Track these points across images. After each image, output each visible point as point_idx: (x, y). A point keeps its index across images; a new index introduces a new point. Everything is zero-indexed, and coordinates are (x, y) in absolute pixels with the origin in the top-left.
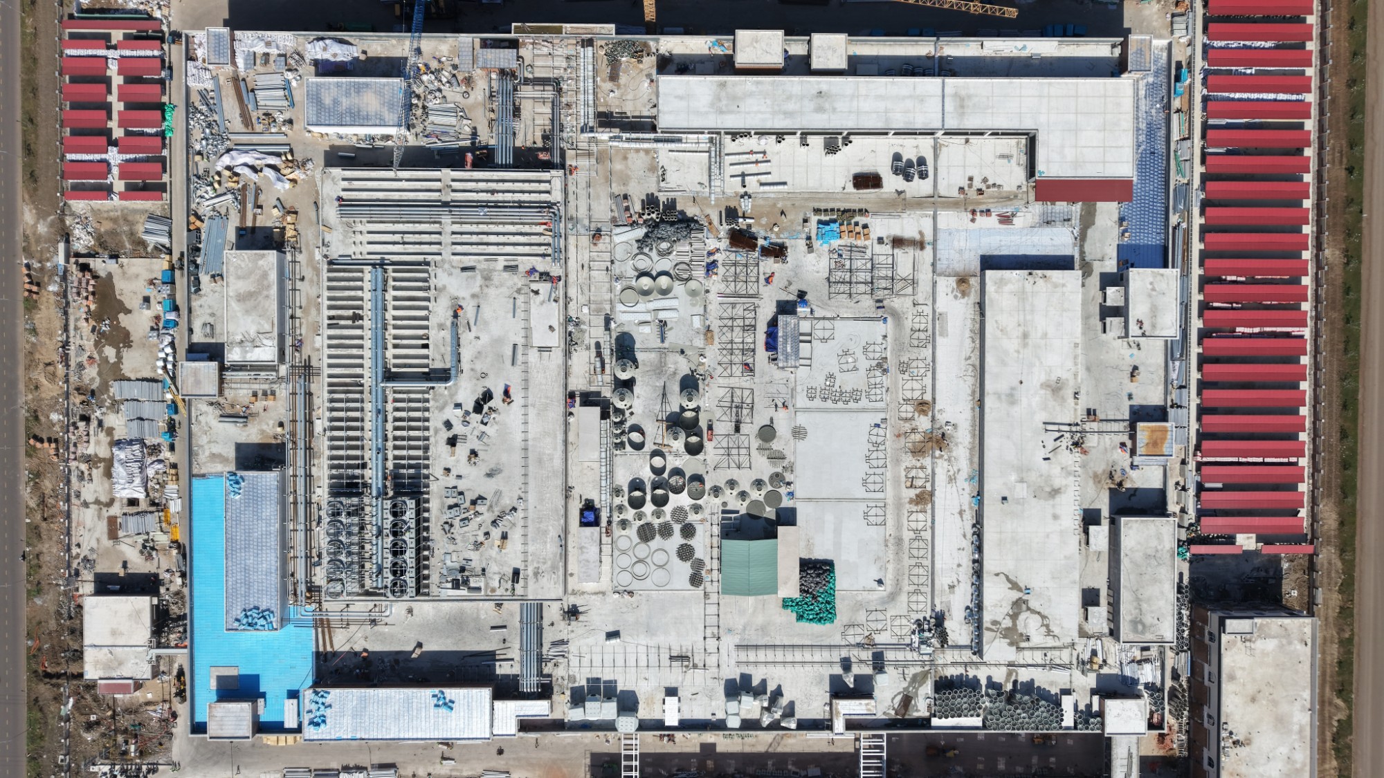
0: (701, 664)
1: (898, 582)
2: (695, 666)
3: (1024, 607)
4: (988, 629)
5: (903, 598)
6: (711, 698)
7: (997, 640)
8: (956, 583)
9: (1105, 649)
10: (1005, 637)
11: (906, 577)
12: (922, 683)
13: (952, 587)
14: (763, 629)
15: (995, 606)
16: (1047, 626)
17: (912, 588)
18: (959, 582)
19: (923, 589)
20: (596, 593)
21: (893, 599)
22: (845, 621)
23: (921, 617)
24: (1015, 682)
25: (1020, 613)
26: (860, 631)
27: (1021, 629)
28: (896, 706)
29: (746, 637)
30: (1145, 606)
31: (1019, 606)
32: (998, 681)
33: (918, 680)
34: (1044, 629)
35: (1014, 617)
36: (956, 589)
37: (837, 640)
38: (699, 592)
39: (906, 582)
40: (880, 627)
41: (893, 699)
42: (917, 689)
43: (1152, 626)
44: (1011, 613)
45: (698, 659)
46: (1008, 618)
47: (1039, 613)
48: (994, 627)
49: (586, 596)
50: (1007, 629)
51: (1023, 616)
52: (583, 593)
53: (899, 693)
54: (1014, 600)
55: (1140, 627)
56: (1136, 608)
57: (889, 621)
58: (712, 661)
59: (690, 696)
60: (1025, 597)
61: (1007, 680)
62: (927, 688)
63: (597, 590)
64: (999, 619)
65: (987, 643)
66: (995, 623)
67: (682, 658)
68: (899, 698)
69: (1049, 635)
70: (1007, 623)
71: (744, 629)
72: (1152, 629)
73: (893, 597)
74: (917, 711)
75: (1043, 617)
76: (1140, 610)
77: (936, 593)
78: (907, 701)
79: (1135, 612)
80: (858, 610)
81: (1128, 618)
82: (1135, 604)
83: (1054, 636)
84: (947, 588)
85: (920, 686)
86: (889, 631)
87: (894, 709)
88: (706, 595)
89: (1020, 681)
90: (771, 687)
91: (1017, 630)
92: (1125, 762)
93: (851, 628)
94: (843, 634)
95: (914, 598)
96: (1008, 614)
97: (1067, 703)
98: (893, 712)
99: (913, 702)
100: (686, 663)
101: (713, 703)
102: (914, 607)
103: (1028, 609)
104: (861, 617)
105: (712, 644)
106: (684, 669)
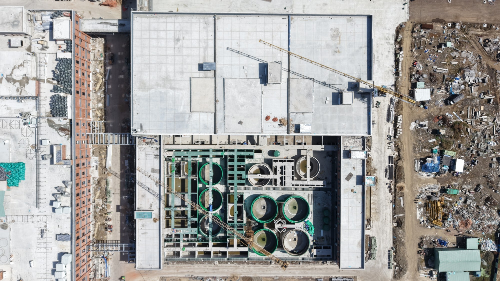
0: (45, 224)
1: (6, 134)
2: (46, 226)
3: (10, 77)
4: (20, 94)
5: (13, 131)
6: (60, 219)
7: (26, 89)
8: (6, 107)
9: (37, 37)
10: (24, 86)
11: (3, 130)
12: (53, 122)
13: (8, 109)
14: (29, 195)
15: (9, 90)
16: (19, 66)
17: (9, 127)
18: (5, 105)
19: (9, 122)
20: (12, 272)
21: (14, 136)
22: (25, 158)
23: (22, 123)
24: (53, 79)
25: (13, 79)
26: (29, 151)
27: (20, 78)
28: (64, 134)
29: (32, 203)
30: (5, 21)
31: (9, 79)
32: (53, 87)
33: (51, 124)
34: (20, 67)
35: (15, 81)
36: (8, 107)
37: (33, 161)
38: (11, 225)
39: (6, 129)
40: (27, 142)
41: (61, 136)
42: (56, 125)
43: (15, 17)
44: (13, 83)
45: (42, 225)
46: (15, 84)
47: (13, 70)
48: (20, 91)
49: (13, 277)
50: (20, 85)
51: (14, 77)
52: (11, 278)
53: (58, 133)
54: (6, 81)
55: (16, 23)
56: (7, 25)
57: (24, 138)
58: (44, 219)
59: (60, 229)
60: (5, 76)
61: (52, 83)
62: (56, 120)
63: (10, 271)
64: (16, 88)
65: (27, 94)
66: (17, 90)
67: (42, 232)
68: (60, 133)
69: (23, 65)
70: (17, 84)
71: (28, 204)
72: (16, 17)
73: (13, 136)
74: (66, 125)
75: (15, 68)
76: (7, 23)
77: (10, 116)
78: (62, 129)
79: (9, 25)
80: (19, 152)
81: (11, 28)
82: (4, 25)
83: (24, 63)
84: (8, 111)
85: (54, 123)
86: (29, 138)
87: (66, 135)
88: (13, 221)
89: (52, 77)
90: (56, 191)
91: (21, 80)
92: (105, 25)
93: (28, 155)
94: (31, 158)
95: (13, 126)
96: (14, 84)
97: (61, 55)
98: (67, 136)
99: (62, 127)
100: (44, 231)
101: (63, 218)
102: (17, 126)
103: (11, 75)
104: (22, 151)
105: (36, 219)
106: (47, 231)
